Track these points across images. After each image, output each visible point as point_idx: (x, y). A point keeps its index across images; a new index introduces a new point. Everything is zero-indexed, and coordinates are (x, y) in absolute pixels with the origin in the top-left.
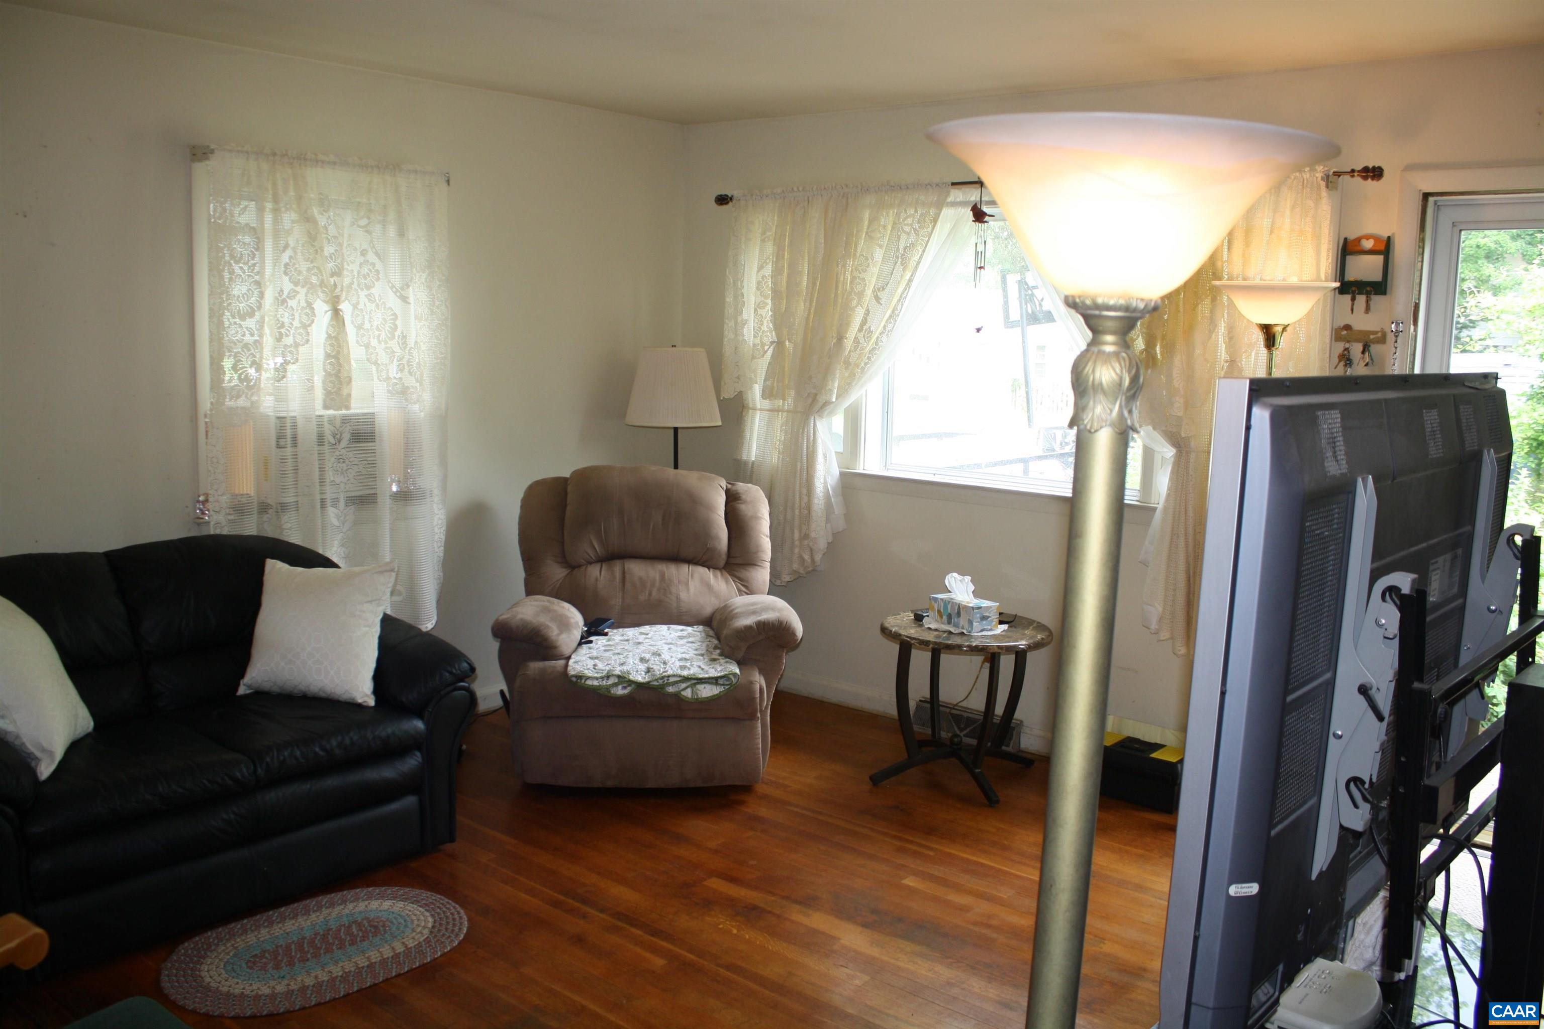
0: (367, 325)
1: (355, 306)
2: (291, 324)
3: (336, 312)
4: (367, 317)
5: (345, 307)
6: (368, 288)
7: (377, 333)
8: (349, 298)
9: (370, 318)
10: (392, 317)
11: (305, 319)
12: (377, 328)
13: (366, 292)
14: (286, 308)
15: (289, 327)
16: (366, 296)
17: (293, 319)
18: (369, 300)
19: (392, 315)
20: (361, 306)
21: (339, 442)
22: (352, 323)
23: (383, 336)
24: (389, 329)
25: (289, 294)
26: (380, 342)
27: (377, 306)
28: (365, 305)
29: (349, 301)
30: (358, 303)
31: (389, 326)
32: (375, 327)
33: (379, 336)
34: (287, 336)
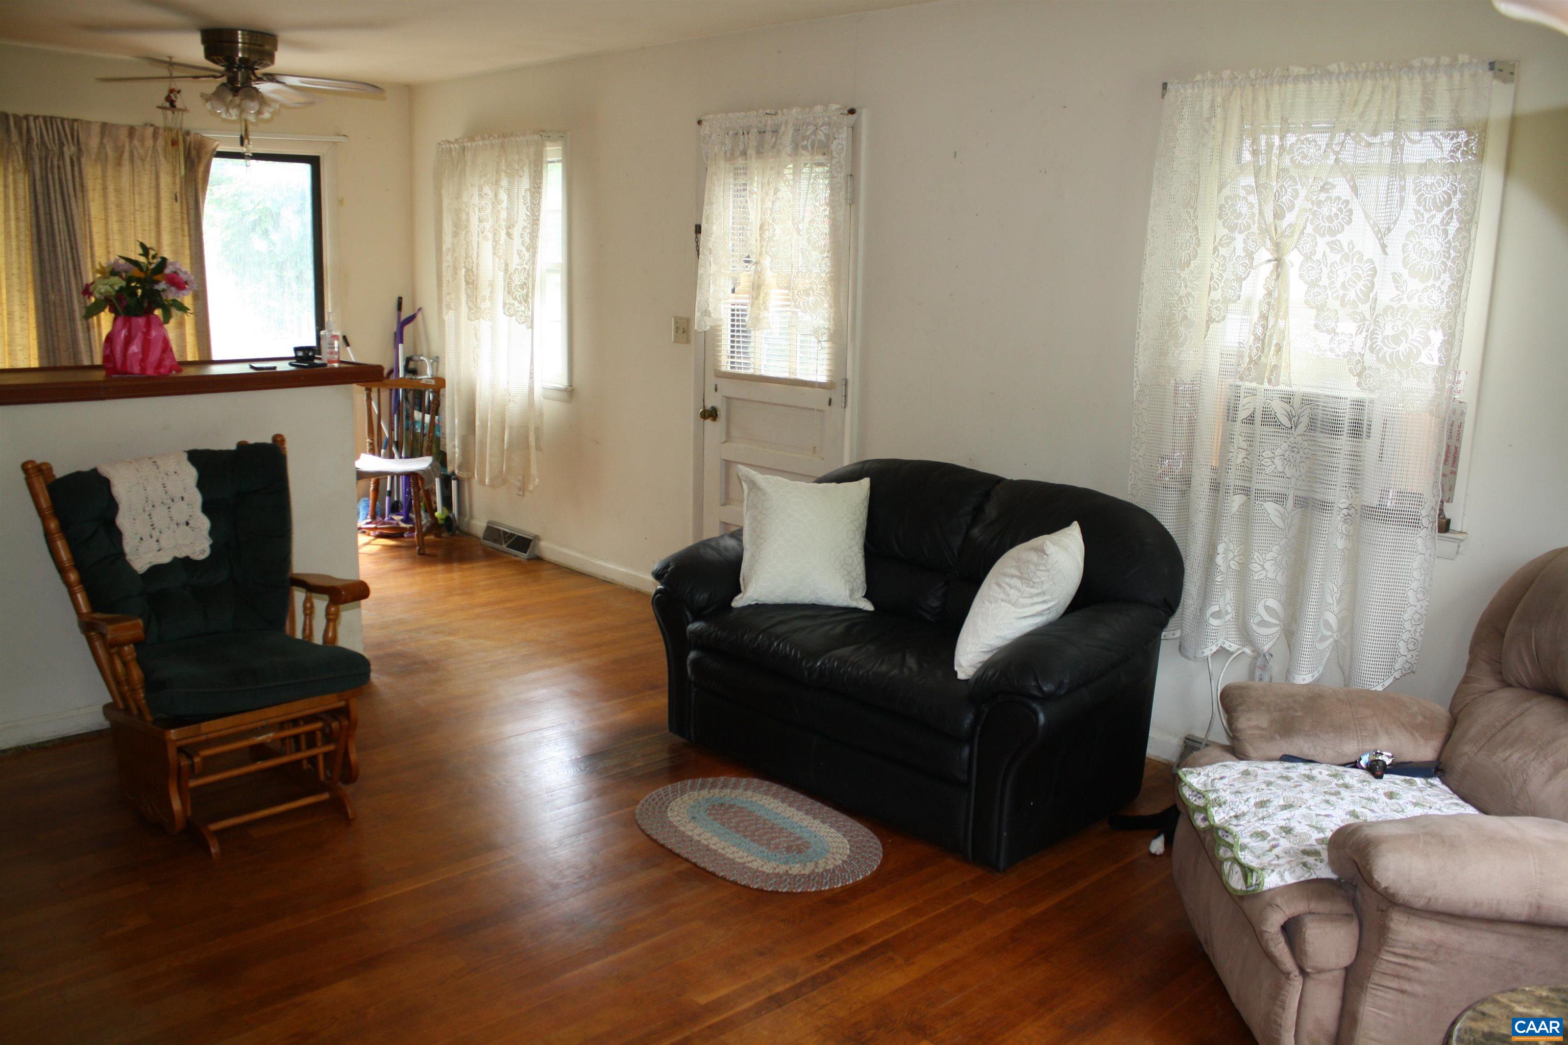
0: (1325, 281)
1: (1308, 257)
2: (1221, 275)
3: (1279, 262)
4: (1325, 271)
5: (1293, 258)
6: (1333, 232)
7: (1341, 292)
8: (1300, 246)
9: (1332, 272)
10: (1369, 273)
11: (1241, 270)
12: (1343, 285)
13: (1328, 239)
14: (1217, 256)
15: (1217, 279)
16: (1328, 244)
17: (1224, 271)
18: (1332, 249)
19: (1370, 270)
20: (1318, 256)
21: (1296, 427)
22: (1301, 277)
23: (1351, 295)
24: (1363, 288)
25: (1221, 240)
26: (1343, 304)
27: (1346, 257)
28: (1324, 254)
29: (1299, 251)
30: (1314, 253)
31: (1363, 285)
32: (1338, 285)
33: (1344, 295)
34: (1215, 289)
